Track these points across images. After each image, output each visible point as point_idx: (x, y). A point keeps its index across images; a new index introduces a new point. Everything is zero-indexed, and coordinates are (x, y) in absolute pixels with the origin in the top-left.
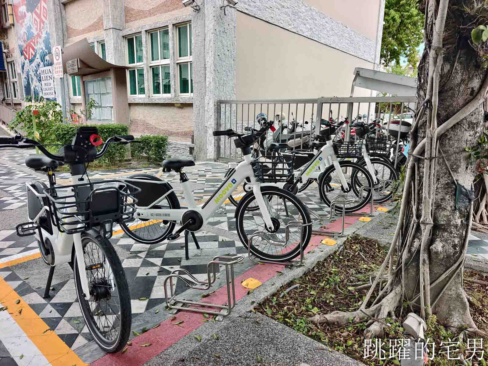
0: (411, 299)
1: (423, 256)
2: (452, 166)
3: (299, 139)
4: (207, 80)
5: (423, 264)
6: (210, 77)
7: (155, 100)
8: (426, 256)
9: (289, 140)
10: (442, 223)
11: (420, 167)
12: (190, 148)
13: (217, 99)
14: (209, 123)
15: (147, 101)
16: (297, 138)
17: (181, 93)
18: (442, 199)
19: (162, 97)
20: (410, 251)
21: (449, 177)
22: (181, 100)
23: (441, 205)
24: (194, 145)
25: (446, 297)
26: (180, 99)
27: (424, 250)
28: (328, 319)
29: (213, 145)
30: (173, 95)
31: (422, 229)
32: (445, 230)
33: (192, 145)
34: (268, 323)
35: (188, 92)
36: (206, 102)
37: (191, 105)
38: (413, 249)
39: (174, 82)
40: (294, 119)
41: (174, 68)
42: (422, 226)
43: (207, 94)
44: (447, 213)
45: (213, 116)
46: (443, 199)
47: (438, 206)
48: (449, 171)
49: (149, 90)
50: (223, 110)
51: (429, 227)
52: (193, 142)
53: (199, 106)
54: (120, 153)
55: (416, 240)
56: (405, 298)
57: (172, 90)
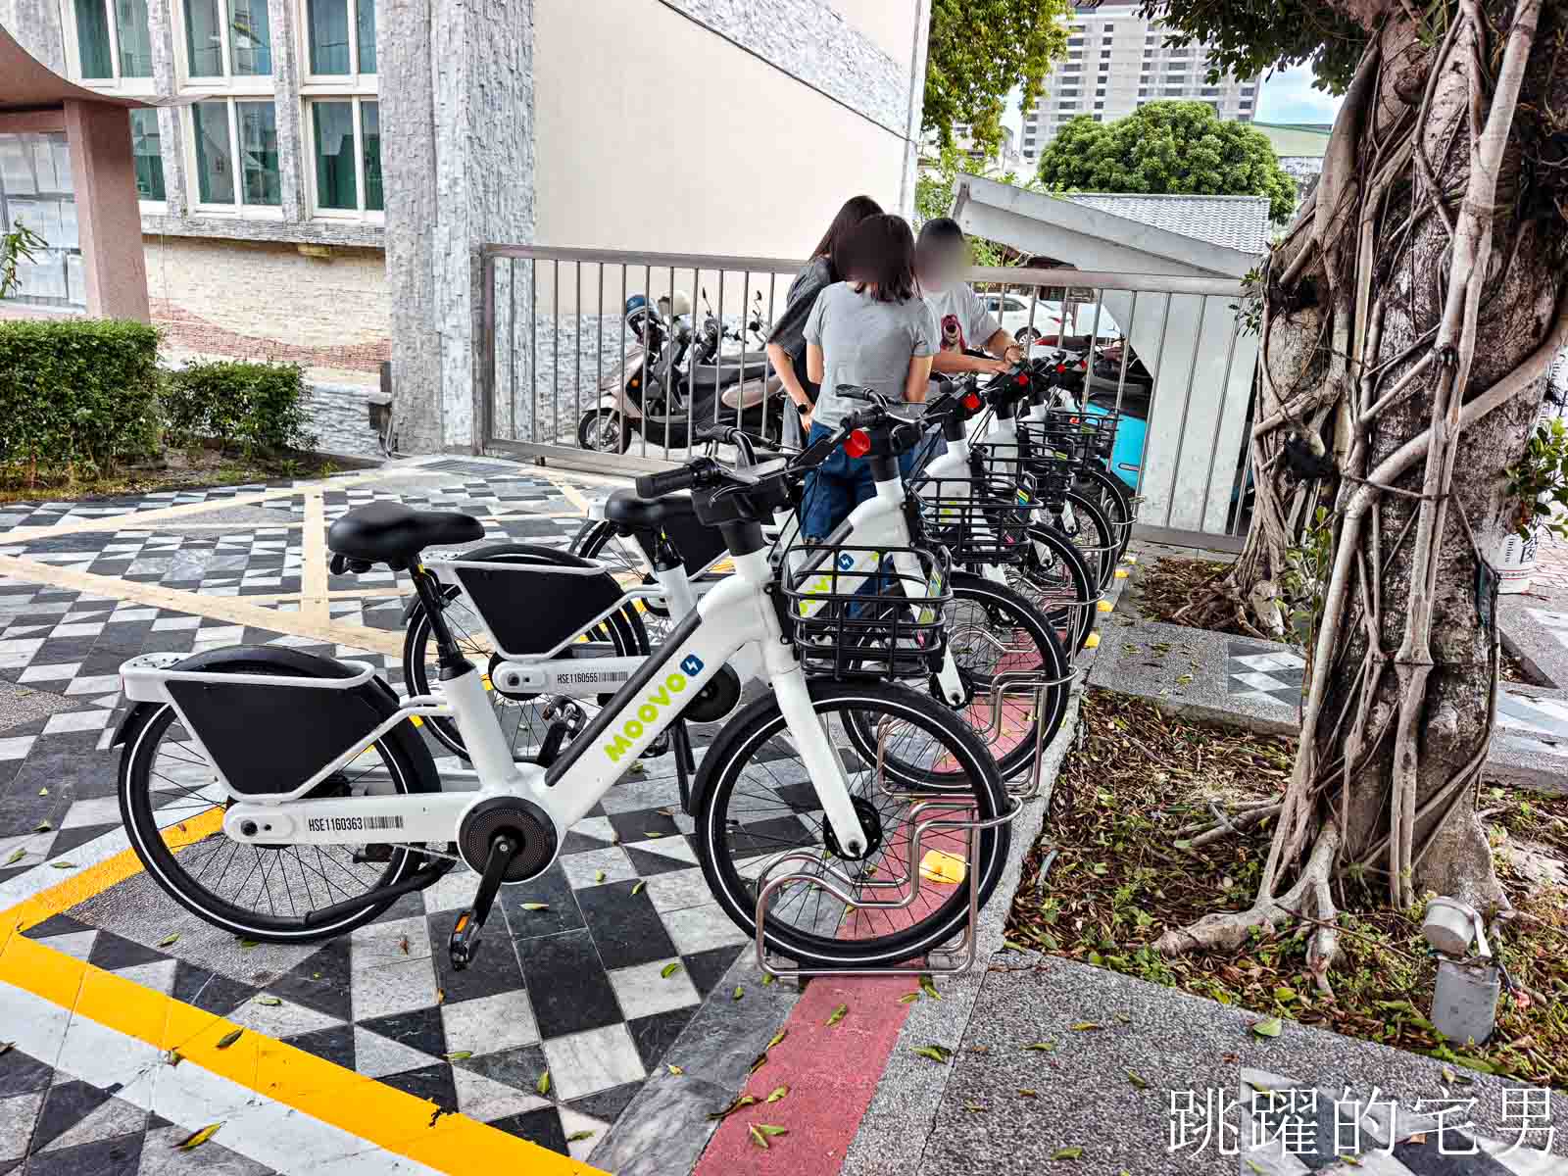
0: (1360, 856)
1: (1405, 746)
2: (1470, 514)
3: (757, 383)
4: (442, 169)
5: (1405, 768)
6: (452, 163)
7: (213, 229)
8: (1412, 748)
9: (725, 385)
10: (1454, 660)
11: (1388, 516)
12: (372, 406)
13: (477, 240)
14: (451, 321)
15: (174, 228)
16: (747, 379)
17: (322, 205)
18: (1447, 599)
19: (241, 215)
20: (1365, 736)
21: (1462, 542)
22: (325, 234)
23: (1446, 616)
24: (389, 395)
25: (1444, 844)
26: (322, 229)
27: (1409, 732)
28: (1199, 938)
29: (467, 397)
30: (294, 213)
31: (1402, 679)
32: (1460, 678)
33: (384, 398)
34: (1077, 976)
35: (354, 207)
36: (439, 248)
37: (376, 254)
38: (1374, 731)
39: (297, 166)
40: (709, 314)
41: (294, 117)
42: (1402, 672)
43: (442, 219)
44: (1463, 635)
45: (466, 299)
46: (1451, 599)
47: (1440, 619)
48: (1464, 528)
49: (181, 185)
50: (501, 277)
51: (1420, 675)
52: (386, 386)
53: (411, 261)
54: (136, 432)
55: (1380, 707)
56: (1347, 857)
57: (287, 193)
